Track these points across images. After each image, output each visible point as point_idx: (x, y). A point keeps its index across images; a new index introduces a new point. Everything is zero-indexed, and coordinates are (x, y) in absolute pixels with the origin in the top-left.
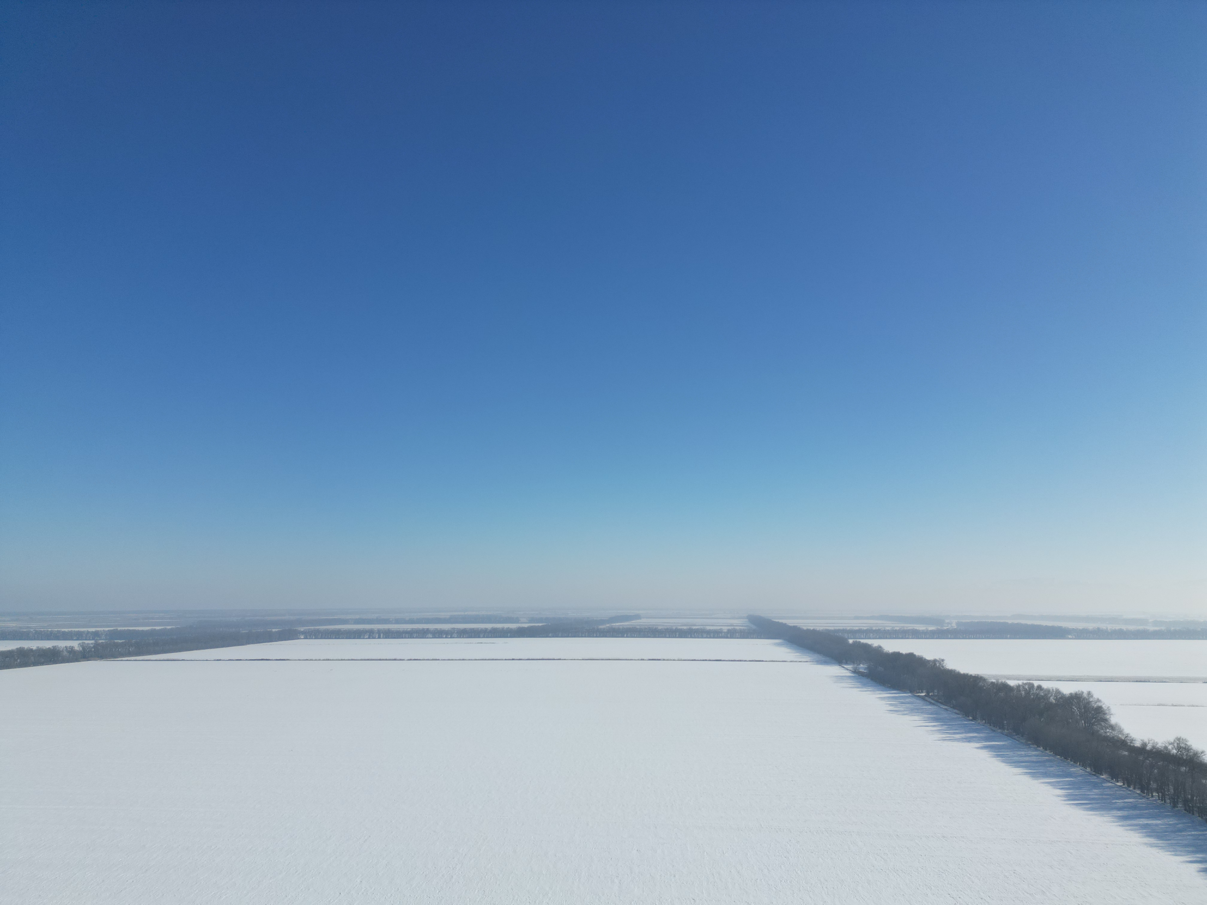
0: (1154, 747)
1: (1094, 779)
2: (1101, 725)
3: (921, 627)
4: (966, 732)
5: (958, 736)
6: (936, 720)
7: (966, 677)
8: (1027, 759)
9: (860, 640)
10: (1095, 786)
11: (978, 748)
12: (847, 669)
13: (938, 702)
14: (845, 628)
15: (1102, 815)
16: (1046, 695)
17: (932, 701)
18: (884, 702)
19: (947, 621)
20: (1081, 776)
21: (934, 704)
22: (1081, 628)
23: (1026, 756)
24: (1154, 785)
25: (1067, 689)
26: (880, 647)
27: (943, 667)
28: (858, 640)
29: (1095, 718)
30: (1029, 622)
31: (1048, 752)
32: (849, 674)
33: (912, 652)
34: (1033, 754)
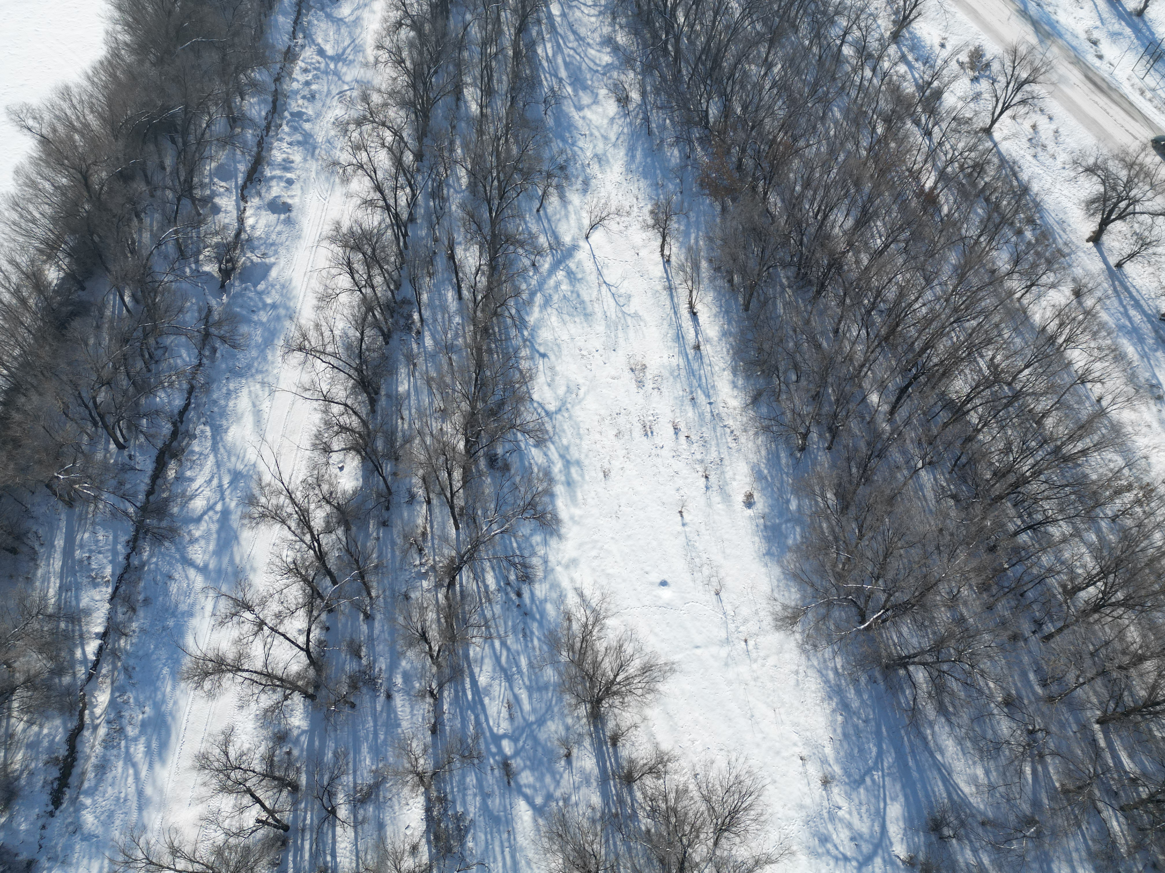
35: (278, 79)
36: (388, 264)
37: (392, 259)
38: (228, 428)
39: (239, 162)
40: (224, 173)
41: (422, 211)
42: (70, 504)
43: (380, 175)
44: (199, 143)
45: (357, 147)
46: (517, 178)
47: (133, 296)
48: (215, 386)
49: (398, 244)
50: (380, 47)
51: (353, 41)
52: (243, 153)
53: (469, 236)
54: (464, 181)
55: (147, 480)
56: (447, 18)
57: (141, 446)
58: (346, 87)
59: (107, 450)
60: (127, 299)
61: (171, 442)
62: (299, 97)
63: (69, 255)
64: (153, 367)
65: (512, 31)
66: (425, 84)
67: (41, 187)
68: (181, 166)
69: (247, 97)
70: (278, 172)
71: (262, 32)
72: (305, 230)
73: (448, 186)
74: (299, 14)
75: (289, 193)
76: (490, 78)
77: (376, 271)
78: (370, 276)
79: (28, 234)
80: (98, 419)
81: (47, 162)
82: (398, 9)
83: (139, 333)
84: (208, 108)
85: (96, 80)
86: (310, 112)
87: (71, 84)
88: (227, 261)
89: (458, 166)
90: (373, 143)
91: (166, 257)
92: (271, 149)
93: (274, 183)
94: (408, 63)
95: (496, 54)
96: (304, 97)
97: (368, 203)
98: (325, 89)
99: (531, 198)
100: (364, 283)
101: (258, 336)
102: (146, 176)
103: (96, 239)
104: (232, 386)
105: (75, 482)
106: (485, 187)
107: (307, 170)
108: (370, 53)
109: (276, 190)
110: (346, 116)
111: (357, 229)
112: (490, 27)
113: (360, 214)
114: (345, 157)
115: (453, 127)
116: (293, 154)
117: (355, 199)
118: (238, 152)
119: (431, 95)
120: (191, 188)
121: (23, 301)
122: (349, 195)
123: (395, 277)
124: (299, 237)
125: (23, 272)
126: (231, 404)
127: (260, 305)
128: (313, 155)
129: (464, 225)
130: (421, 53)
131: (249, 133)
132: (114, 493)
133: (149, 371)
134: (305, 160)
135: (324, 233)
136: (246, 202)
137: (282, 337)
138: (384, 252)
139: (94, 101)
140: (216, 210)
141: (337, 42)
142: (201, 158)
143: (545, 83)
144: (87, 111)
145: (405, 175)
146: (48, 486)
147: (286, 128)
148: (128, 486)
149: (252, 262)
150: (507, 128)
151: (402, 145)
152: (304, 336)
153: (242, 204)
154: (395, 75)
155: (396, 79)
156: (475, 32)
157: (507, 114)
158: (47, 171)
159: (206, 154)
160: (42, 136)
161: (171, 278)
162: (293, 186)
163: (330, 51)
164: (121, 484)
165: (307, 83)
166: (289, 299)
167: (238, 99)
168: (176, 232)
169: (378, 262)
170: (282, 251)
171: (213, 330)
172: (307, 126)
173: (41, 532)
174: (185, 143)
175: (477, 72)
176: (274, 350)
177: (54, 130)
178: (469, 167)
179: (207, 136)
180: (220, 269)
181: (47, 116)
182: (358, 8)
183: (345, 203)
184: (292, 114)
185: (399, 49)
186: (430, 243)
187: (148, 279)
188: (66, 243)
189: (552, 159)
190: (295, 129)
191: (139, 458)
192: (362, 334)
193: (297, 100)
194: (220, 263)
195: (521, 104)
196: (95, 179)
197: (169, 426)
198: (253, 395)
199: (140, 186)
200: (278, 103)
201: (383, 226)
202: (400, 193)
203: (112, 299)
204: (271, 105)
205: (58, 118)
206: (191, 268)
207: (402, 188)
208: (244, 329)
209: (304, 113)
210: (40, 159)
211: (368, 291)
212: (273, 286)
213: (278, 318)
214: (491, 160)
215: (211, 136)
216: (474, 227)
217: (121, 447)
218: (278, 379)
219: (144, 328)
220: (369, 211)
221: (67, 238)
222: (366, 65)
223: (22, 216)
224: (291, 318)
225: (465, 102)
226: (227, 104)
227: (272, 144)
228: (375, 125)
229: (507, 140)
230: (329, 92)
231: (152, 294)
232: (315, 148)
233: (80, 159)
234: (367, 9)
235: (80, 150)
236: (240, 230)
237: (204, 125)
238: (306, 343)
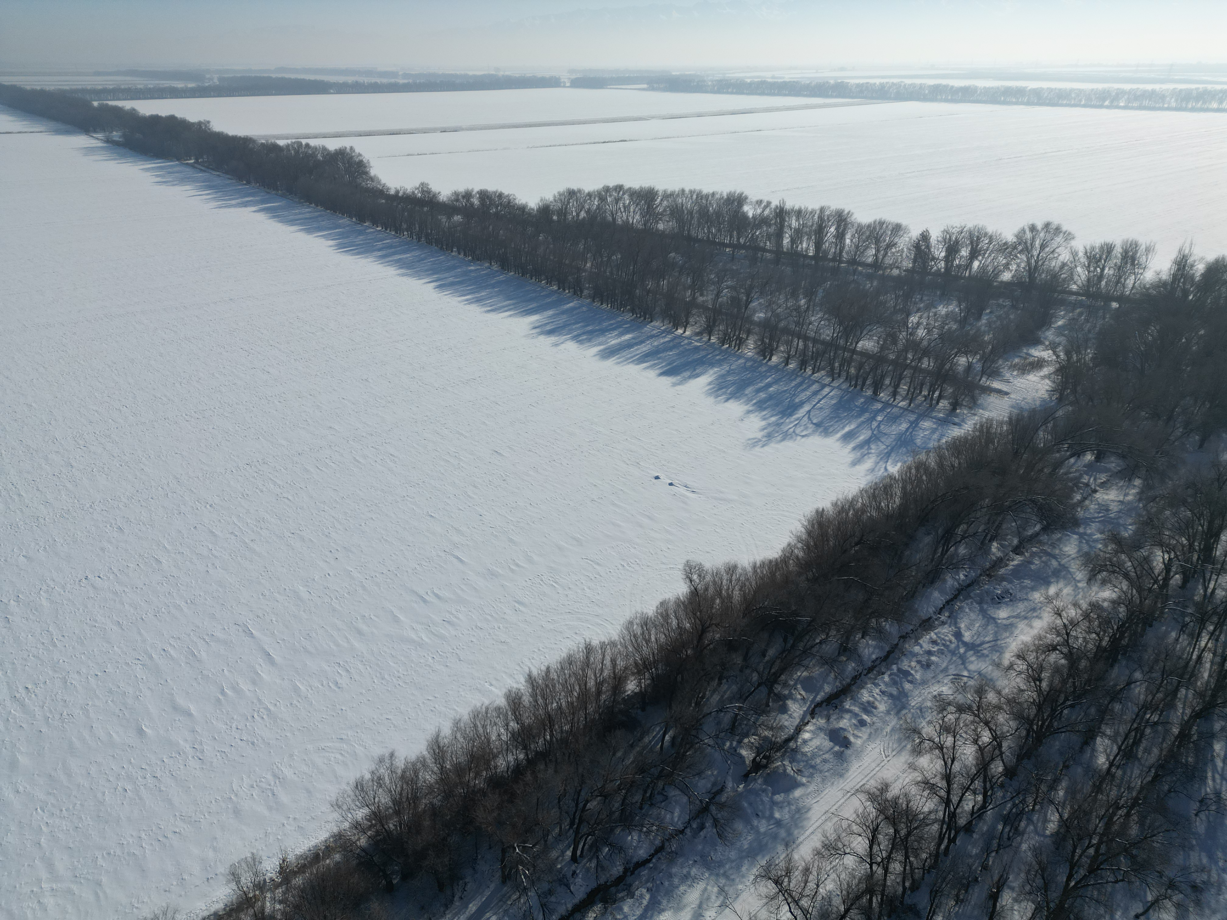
0: (404, 193)
1: (359, 227)
2: (362, 177)
3: (180, 85)
4: (242, 197)
5: (233, 202)
6: (209, 187)
7: (235, 139)
8: (301, 216)
9: (107, 102)
10: (360, 233)
11: (254, 212)
12: (98, 139)
13: (208, 168)
14: (84, 87)
15: (367, 257)
16: (314, 153)
17: (203, 168)
18: (149, 174)
19: (208, 76)
20: (348, 226)
21: (204, 171)
22: (341, 82)
23: (300, 214)
24: (404, 226)
25: (332, 145)
26: (134, 110)
27: (209, 129)
28: (105, 102)
29: (358, 172)
30: (293, 76)
31: (319, 207)
32: (100, 144)
33: (172, 113)
34: (307, 211)
35: (904, 637)
36: (916, 857)
37: (924, 856)
38: (663, 910)
39: (828, 683)
40: (809, 685)
41: (985, 828)
42: (505, 879)
43: (957, 767)
44: (804, 652)
45: (946, 729)
46: (1124, 863)
47: (673, 739)
48: (681, 860)
49: (939, 845)
50: (1020, 656)
51: (995, 641)
52: (836, 678)
53: (1028, 888)
54: (1052, 826)
55: (570, 906)
56: (1112, 666)
57: (588, 870)
58: (965, 673)
59: (563, 853)
60: (667, 738)
61: (611, 886)
62: (914, 659)
63: (653, 679)
64: (646, 807)
65: (1188, 711)
66: (1053, 710)
67: (670, 621)
68: (778, 661)
69: (867, 638)
70: (856, 709)
71: (913, 597)
72: (850, 772)
73: (1030, 821)
74: (955, 597)
75: (855, 732)
76: (1137, 743)
77: (899, 856)
78: (889, 857)
79: (638, 648)
80: (577, 821)
81: (686, 607)
82: (1058, 634)
83: (655, 771)
84: (830, 630)
85: (758, 570)
86: (918, 676)
87: (739, 566)
88: (764, 757)
89: (1052, 808)
90: (965, 734)
91: (719, 723)
92: (863, 688)
93: (847, 716)
94: (1044, 685)
95: (1156, 723)
96: (919, 662)
97: (927, 785)
98: (944, 665)
99: (1134, 896)
100: (879, 859)
101: (746, 841)
102: (747, 654)
103: (679, 678)
104: (694, 871)
105: (522, 863)
106: (1075, 848)
107: (885, 723)
108: (1008, 658)
109: (845, 723)
110: (951, 697)
111: (902, 801)
112: (1160, 695)
113: (914, 790)
114: (928, 730)
115: (1066, 767)
116: (880, 702)
117: (916, 774)
118: (832, 675)
119: (1056, 724)
120: (775, 681)
121: (599, 693)
122: (912, 767)
123: (917, 876)
124: (841, 776)
125: (614, 672)
126: (682, 888)
127: (767, 814)
128: (898, 713)
129: (1028, 872)
130: (1064, 682)
131: (851, 666)
132: (539, 896)
133: (641, 808)
134: (888, 712)
135: (867, 786)
136: (813, 718)
137: (767, 858)
138: (919, 843)
139: (747, 583)
140: (784, 709)
141: (979, 634)
142: (799, 664)
143: (1210, 782)
144: (737, 588)
145: (985, 782)
146: (504, 851)
147: (886, 678)
148: (553, 899)
149: (785, 770)
150: (1135, 802)
151: (997, 752)
152: (788, 872)
153: (808, 717)
154: (1023, 687)
155: (1023, 691)
156: (1139, 691)
157: (1142, 788)
158: (681, 613)
159: (805, 662)
160: (696, 589)
161: (711, 742)
162: (863, 729)
163: (967, 636)
164: (550, 892)
165: (929, 653)
166: (797, 826)
167: (859, 636)
168: (740, 708)
169: (906, 849)
170: (818, 778)
171: (713, 808)
172: (907, 686)
173: (468, 887)
174: (793, 646)
175: (1123, 729)
176: (752, 864)
177: (706, 589)
178: (1066, 816)
179: (815, 650)
180: (754, 760)
181: (708, 578)
182: (1017, 617)
183: (904, 771)
184: (899, 670)
185: (1041, 668)
186: (977, 866)
187: (694, 732)
188: (657, 669)
189: (1185, 869)
190: (894, 683)
191: (579, 880)
192: (847, 911)
193: (910, 661)
194: (758, 754)
195: (1166, 787)
196: (709, 635)
197: (621, 869)
198: (706, 895)
199: (738, 659)
200: (892, 655)
201: (932, 816)
202: (969, 796)
203: (657, 731)
204: (885, 654)
205: (714, 582)
206: (731, 744)
207: (975, 793)
208: (739, 826)
209: (912, 674)
210: (683, 603)
211: (879, 871)
212: (789, 804)
213: (775, 837)
214: (1097, 824)
215: (818, 652)
216: (1039, 881)
217: (574, 859)
218: (738, 896)
219: (663, 769)
220: (926, 793)
221: (660, 666)
222: (998, 665)
223: (643, 634)
224: (787, 845)
225: (1094, 750)
226: (848, 635)
227: (866, 683)
228: (977, 719)
229: (1128, 815)
230: (945, 670)
231: (688, 746)
232: (904, 707)
233: (709, 617)
234: (1026, 622)
235: (714, 611)
236: (793, 737)
237: (818, 641)
238: (786, 880)
